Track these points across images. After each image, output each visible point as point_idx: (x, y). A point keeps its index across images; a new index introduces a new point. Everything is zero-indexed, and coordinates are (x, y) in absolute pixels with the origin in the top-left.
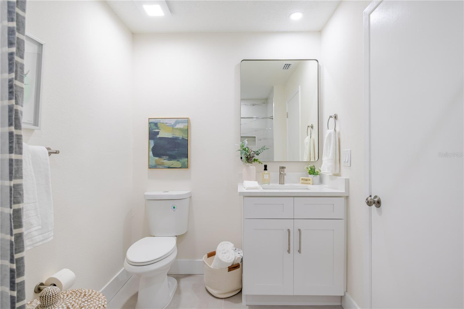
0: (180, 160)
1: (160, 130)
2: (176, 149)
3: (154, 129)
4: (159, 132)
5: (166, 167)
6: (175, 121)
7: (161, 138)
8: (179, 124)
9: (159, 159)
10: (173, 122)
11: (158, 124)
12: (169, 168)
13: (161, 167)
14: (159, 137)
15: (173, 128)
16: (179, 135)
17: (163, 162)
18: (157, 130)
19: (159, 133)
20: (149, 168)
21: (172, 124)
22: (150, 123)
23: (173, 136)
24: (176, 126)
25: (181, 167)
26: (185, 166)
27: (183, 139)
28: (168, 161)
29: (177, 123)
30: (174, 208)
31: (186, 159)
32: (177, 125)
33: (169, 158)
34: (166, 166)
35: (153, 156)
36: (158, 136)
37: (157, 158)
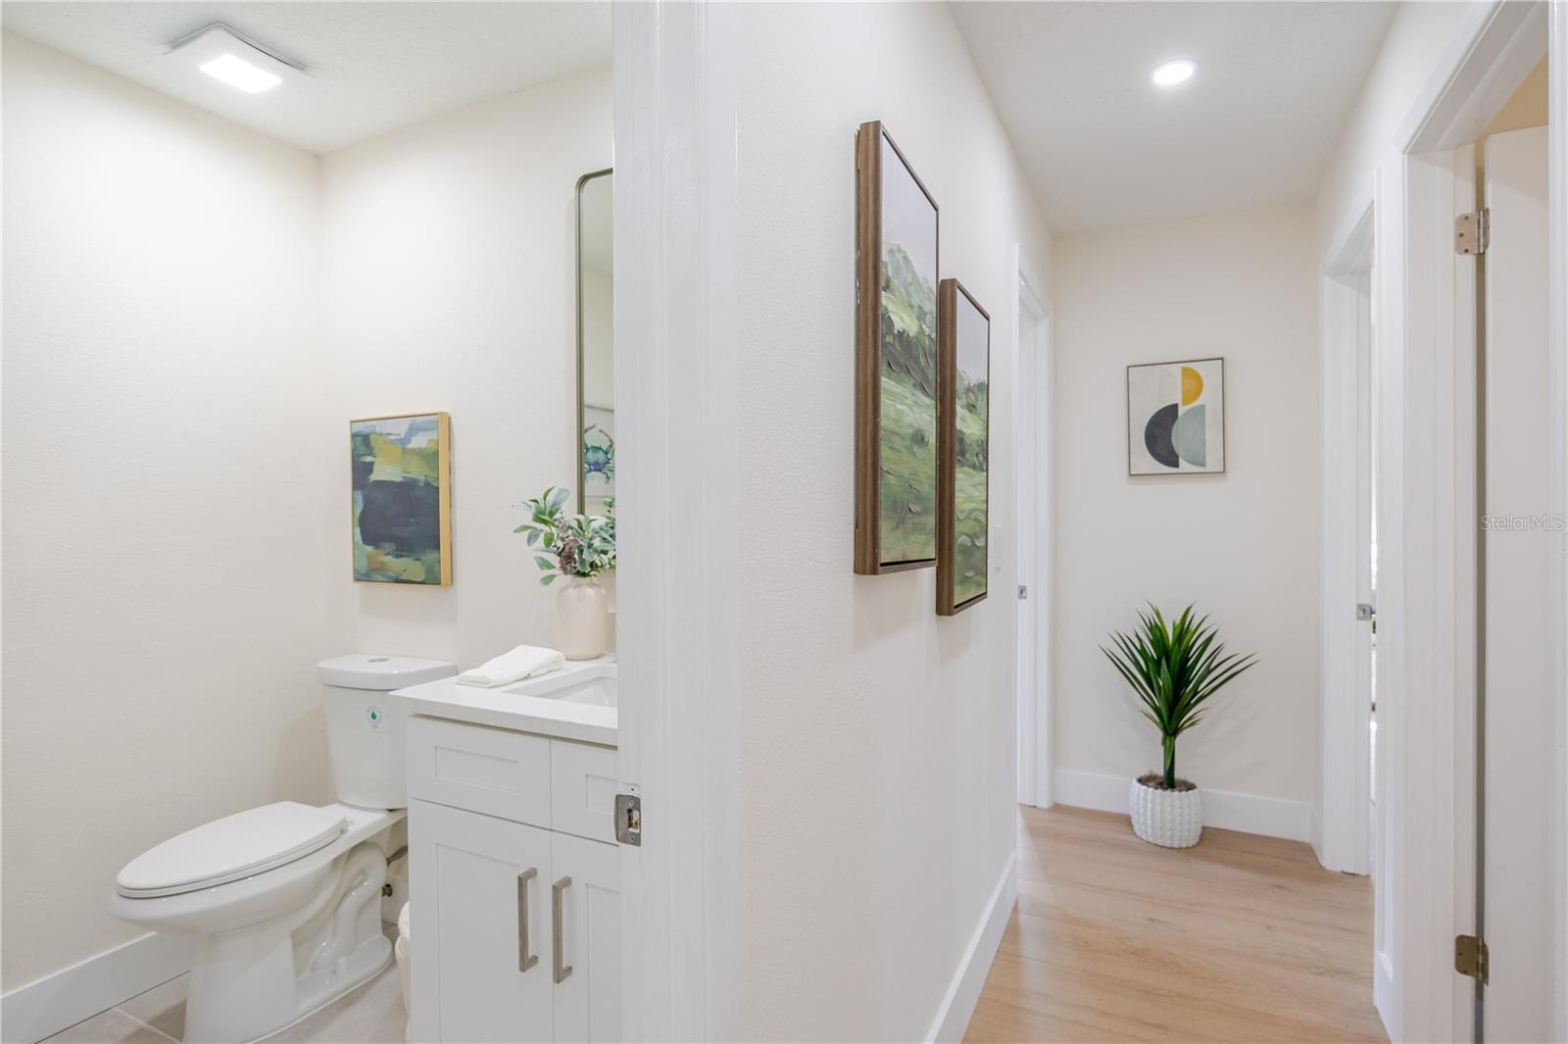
0: (423, 558)
1: (375, 457)
2: (412, 520)
3: (363, 455)
4: (372, 463)
5: (390, 577)
6: (407, 426)
7: (380, 484)
8: (416, 434)
9: (375, 551)
10: (401, 429)
11: (371, 437)
12: (398, 581)
13: (379, 578)
14: (375, 482)
15: (404, 450)
16: (418, 472)
17: (383, 563)
18: (369, 459)
19: (375, 466)
20: (357, 580)
21: (402, 436)
22: (354, 436)
23: (404, 477)
24: (409, 443)
25: (425, 579)
26: (432, 579)
27: (427, 484)
28: (395, 560)
29: (413, 430)
30: (374, 716)
31: (436, 555)
32: (413, 439)
33: (397, 550)
34: (391, 573)
35: (361, 542)
36: (374, 477)
37: (370, 549)
